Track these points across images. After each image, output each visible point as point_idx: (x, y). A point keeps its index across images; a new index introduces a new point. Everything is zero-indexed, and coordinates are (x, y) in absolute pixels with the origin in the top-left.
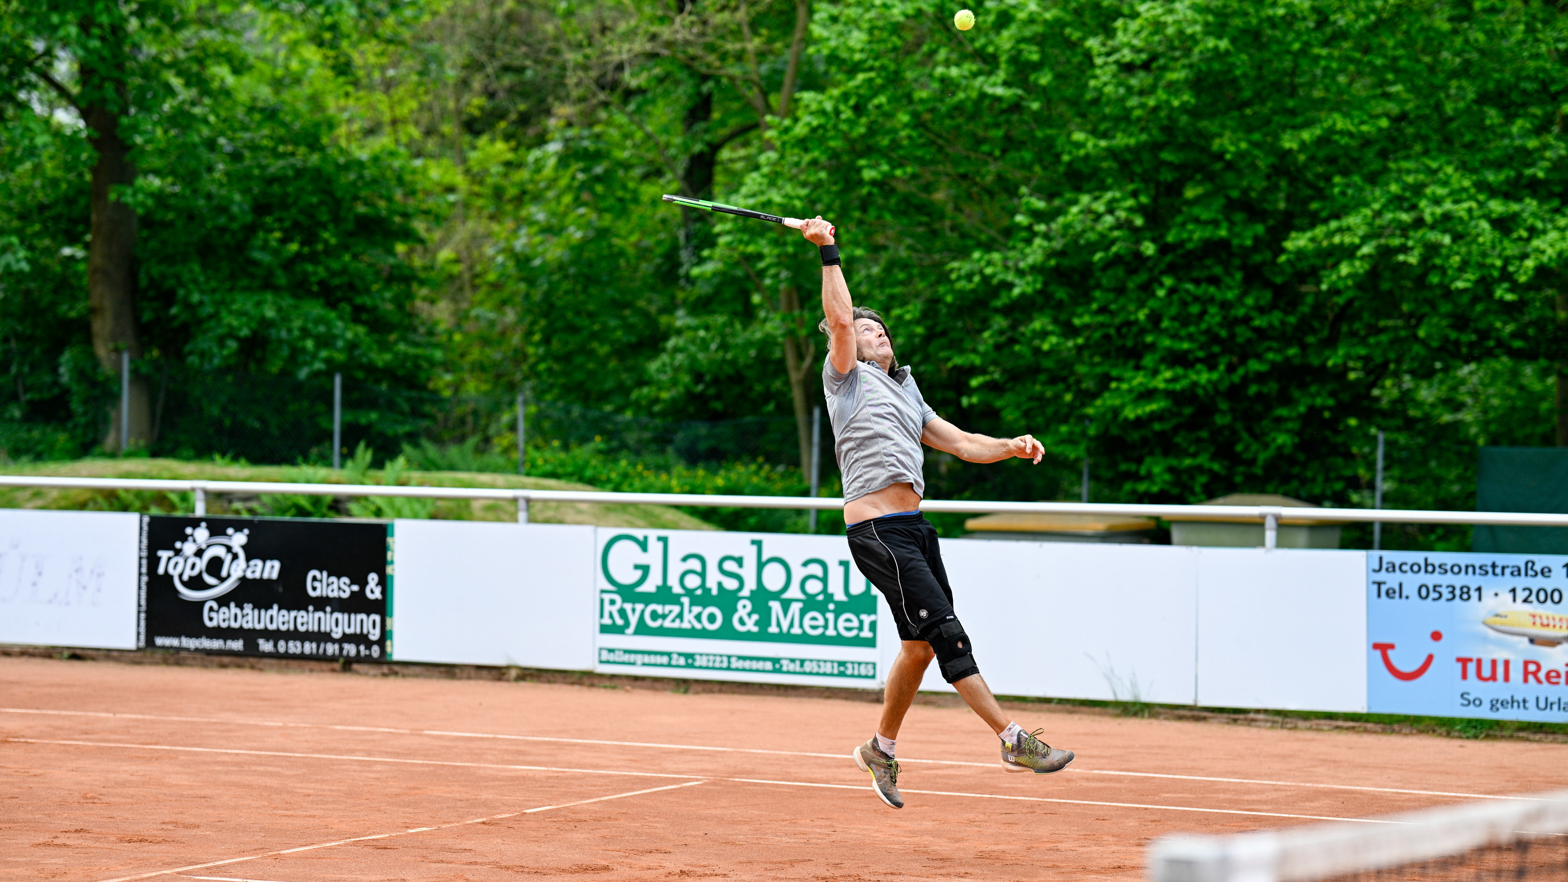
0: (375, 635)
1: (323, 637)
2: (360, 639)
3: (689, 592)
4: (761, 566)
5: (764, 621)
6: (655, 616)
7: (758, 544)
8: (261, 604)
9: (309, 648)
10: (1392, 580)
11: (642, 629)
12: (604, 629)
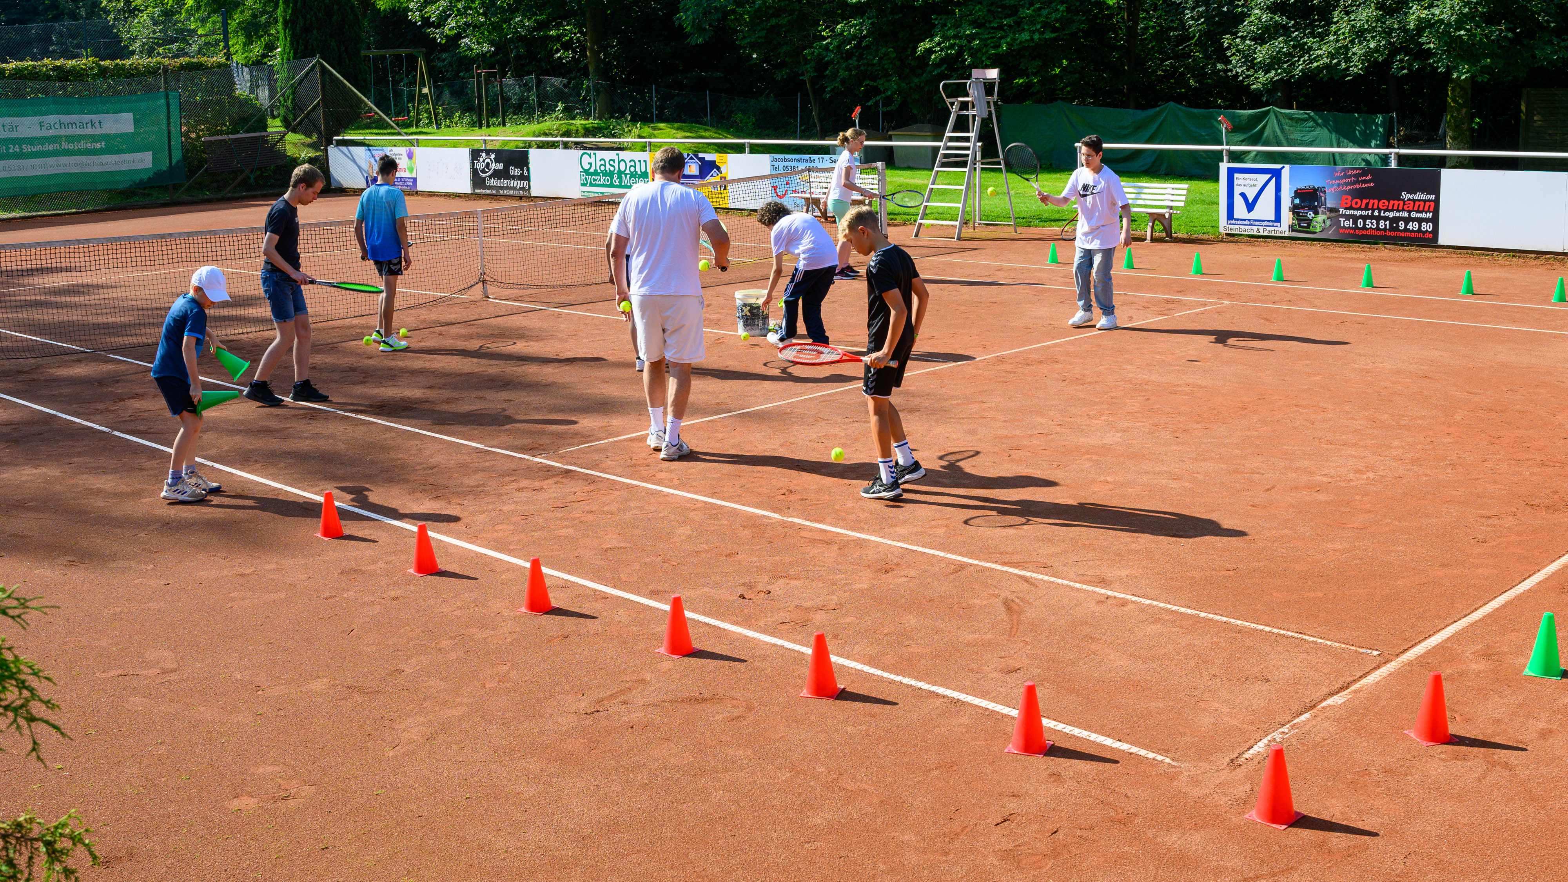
0: (527, 188)
1: (514, 188)
2: (523, 189)
3: (602, 171)
4: (619, 162)
5: (620, 182)
6: (594, 180)
7: (618, 155)
8: (500, 179)
9: (511, 192)
10: (776, 164)
11: (591, 185)
12: (583, 185)
